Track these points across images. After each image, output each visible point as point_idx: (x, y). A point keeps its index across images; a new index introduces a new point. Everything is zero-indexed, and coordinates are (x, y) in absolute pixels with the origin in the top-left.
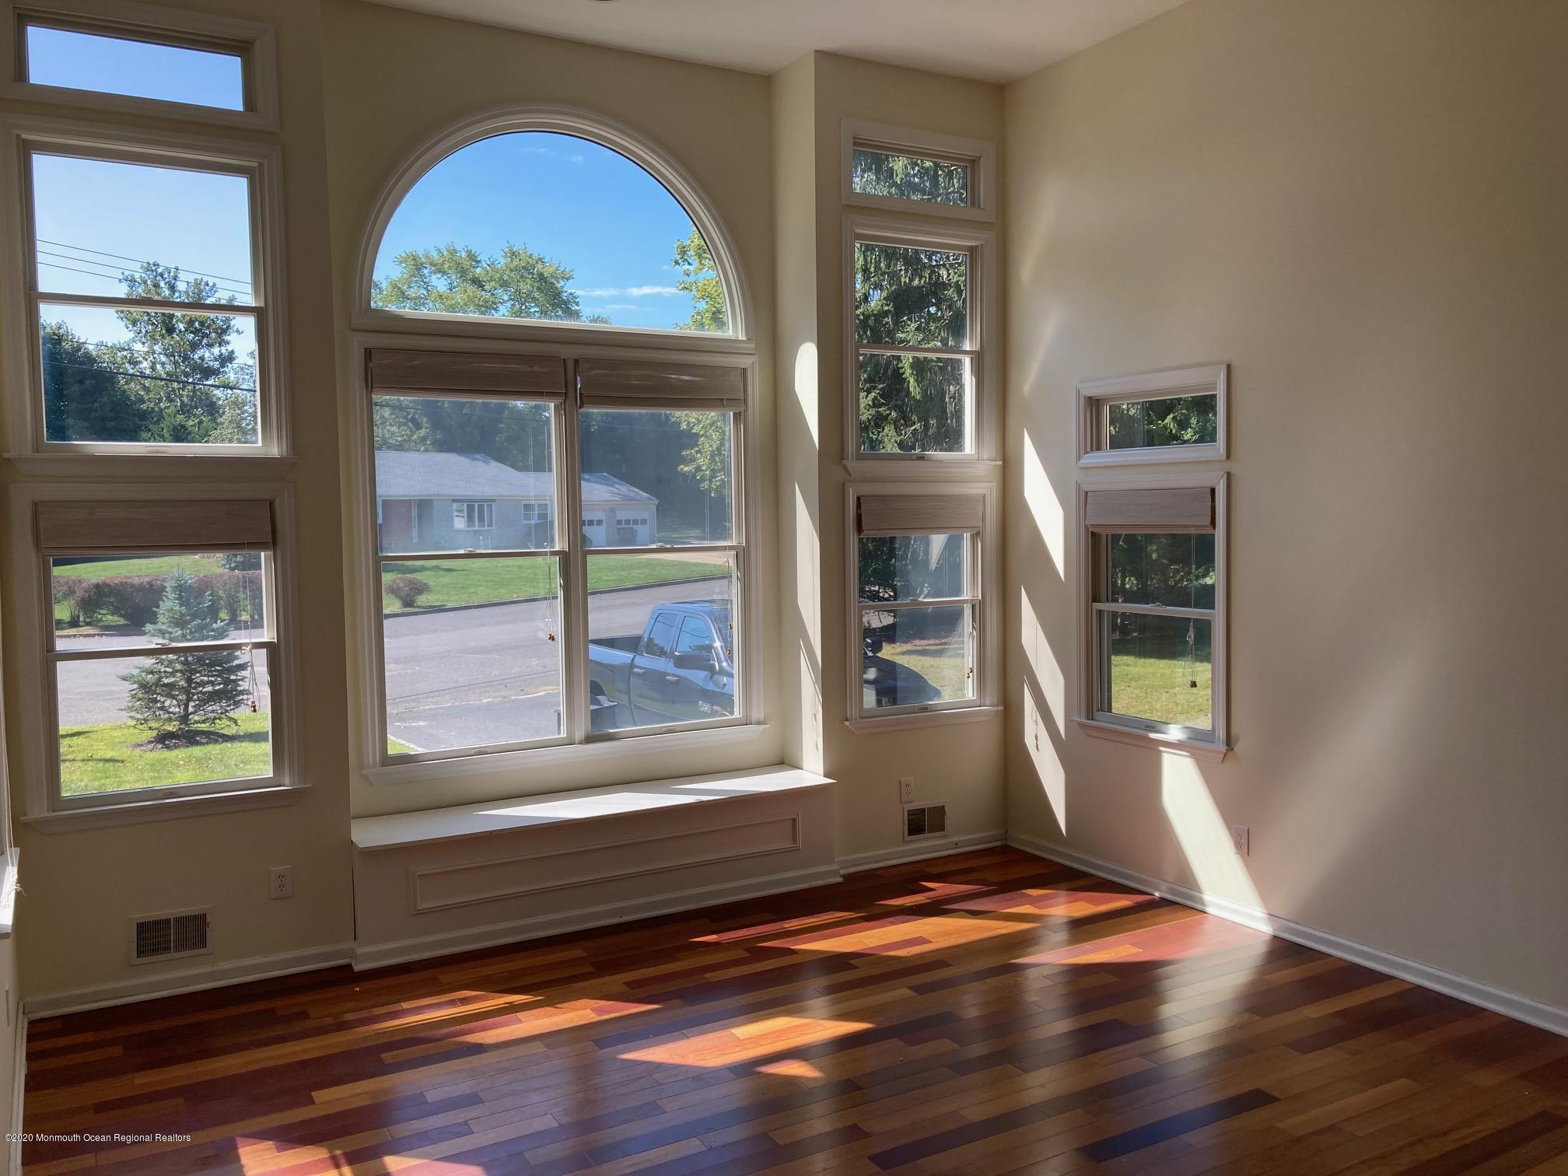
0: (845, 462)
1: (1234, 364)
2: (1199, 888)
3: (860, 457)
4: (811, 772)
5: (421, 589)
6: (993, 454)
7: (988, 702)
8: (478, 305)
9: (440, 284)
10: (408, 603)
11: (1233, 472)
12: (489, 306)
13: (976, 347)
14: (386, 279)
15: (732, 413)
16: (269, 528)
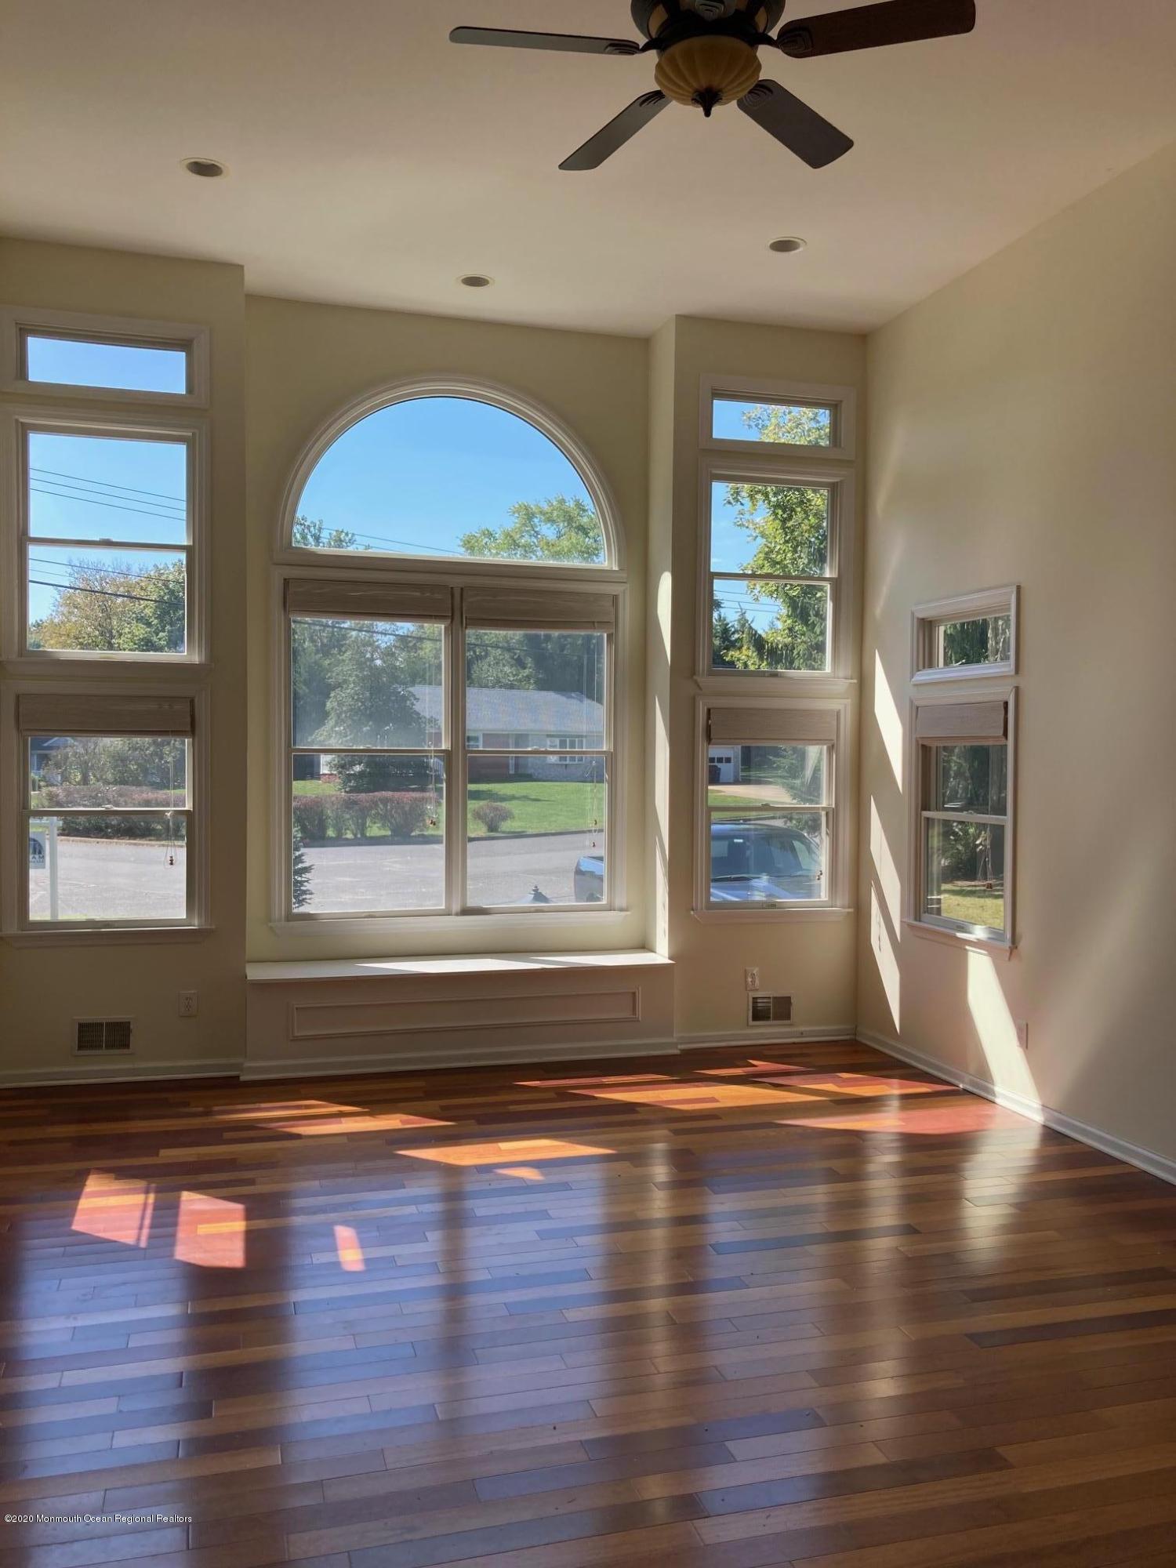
0: (695, 677)
1: (1022, 585)
2: (993, 1081)
3: (711, 674)
4: (661, 954)
5: (506, 816)
6: (849, 673)
7: (839, 903)
8: (581, 551)
9: (548, 531)
10: (492, 828)
11: (1022, 686)
12: (590, 553)
13: (835, 575)
14: (500, 528)
15: (605, 635)
16: (188, 719)
